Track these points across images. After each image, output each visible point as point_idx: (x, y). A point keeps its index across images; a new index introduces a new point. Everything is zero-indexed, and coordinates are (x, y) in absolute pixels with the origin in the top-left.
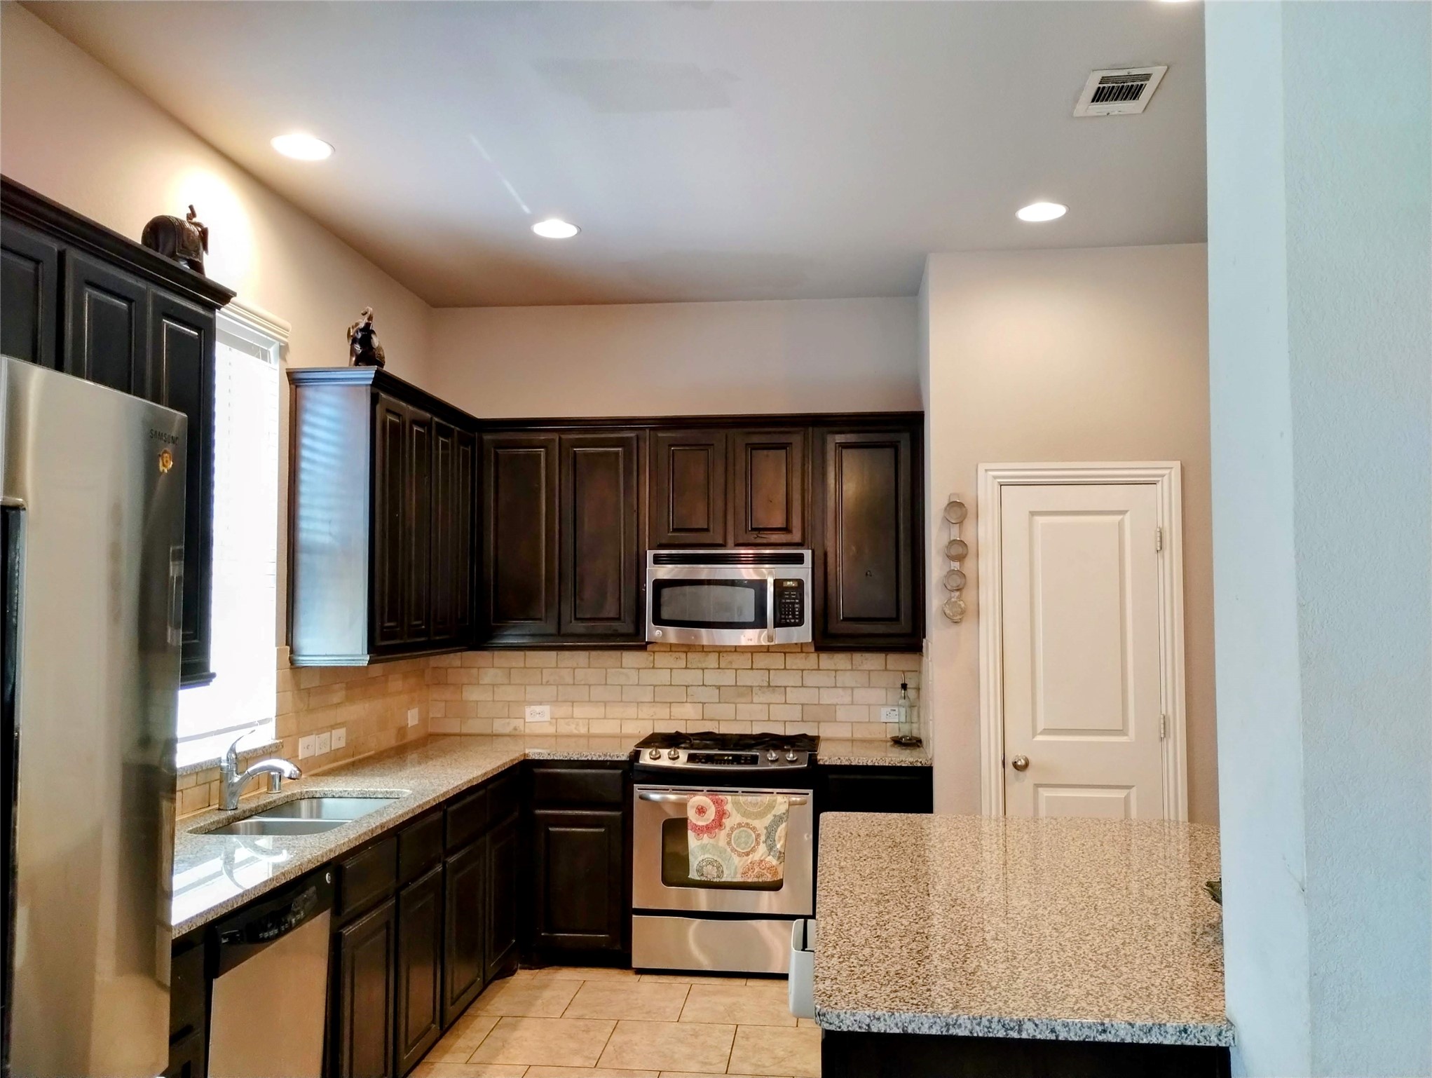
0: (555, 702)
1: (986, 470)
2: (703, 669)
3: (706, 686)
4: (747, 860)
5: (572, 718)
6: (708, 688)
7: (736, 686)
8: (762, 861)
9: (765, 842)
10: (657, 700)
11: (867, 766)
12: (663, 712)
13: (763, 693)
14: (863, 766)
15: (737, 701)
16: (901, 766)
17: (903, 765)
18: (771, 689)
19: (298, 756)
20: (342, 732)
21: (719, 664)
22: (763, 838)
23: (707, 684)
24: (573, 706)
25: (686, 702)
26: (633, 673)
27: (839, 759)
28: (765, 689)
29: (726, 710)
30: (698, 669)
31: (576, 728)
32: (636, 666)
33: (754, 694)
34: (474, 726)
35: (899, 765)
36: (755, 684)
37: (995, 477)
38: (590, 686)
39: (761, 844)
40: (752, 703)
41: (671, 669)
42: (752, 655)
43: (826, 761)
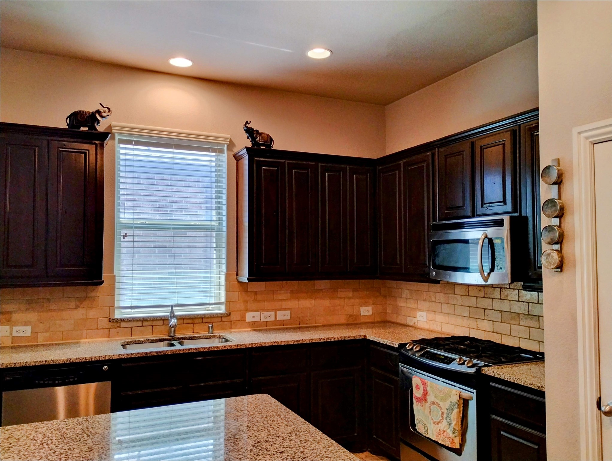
0: (429, 311)
1: (579, 133)
2: (493, 299)
3: (495, 310)
4: (438, 427)
5: (435, 321)
6: (496, 311)
7: (510, 312)
8: (445, 431)
9: (446, 419)
10: (471, 316)
11: (510, 382)
12: (473, 323)
13: (526, 319)
14: (507, 381)
15: (511, 322)
16: (531, 388)
17: (534, 388)
18: (530, 316)
19: (246, 320)
20: (288, 313)
21: (501, 296)
22: (445, 416)
23: (495, 309)
24: (435, 314)
25: (485, 319)
26: (459, 298)
27: (494, 372)
28: (527, 316)
29: (504, 328)
30: (490, 298)
31: (436, 327)
32: (461, 294)
33: (520, 319)
34: (401, 320)
35: (530, 386)
36: (520, 312)
37: (587, 138)
38: (442, 303)
39: (444, 419)
40: (519, 325)
41: (477, 297)
42: (519, 291)
43: (486, 372)
